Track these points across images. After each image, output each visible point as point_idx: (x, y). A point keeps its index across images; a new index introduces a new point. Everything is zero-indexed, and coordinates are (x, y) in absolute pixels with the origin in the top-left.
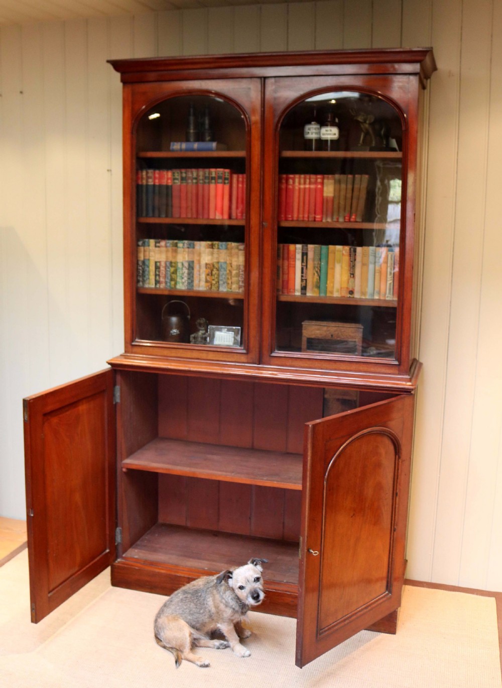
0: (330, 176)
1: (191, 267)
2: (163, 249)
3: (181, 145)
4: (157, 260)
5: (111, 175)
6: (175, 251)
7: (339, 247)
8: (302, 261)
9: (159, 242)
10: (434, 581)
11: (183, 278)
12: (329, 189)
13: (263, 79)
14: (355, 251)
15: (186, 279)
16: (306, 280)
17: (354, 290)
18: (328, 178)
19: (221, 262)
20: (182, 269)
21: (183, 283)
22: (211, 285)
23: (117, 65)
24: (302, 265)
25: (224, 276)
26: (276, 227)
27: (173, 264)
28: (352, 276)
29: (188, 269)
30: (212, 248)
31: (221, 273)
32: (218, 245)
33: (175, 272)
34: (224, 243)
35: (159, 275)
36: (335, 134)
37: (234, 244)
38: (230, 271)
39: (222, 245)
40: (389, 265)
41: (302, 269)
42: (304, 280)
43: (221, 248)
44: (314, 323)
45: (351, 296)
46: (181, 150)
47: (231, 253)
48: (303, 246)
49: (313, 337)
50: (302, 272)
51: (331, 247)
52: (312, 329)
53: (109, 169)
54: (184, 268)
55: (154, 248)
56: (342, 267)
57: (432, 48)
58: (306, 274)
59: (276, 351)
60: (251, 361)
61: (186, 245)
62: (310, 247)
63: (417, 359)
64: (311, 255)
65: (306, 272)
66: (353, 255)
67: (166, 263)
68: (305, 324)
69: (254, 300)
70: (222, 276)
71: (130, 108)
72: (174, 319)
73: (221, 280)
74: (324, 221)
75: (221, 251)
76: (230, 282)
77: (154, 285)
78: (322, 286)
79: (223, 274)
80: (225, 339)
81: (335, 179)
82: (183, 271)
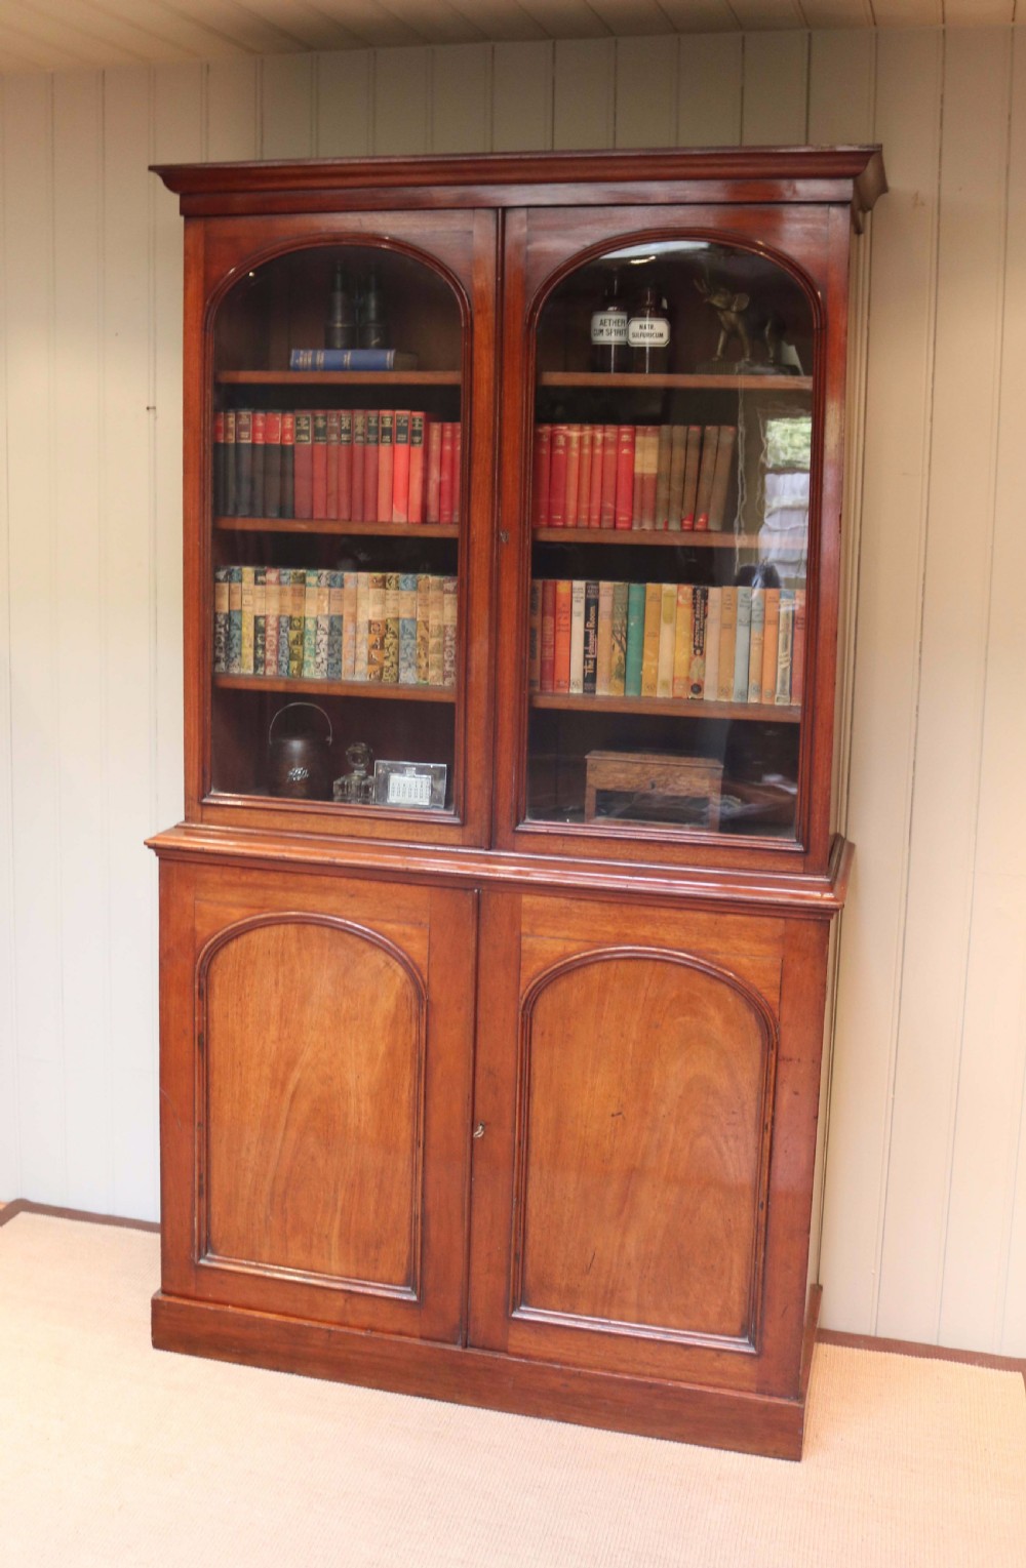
0: (650, 428)
1: (335, 628)
2: (274, 588)
3: (314, 357)
4: (258, 614)
5: (156, 418)
6: (302, 594)
7: (669, 588)
8: (587, 619)
9: (264, 574)
10: (883, 1334)
11: (317, 654)
12: (646, 455)
13: (500, 211)
14: (705, 596)
15: (324, 655)
16: (595, 660)
17: (703, 683)
18: (645, 433)
19: (404, 620)
20: (316, 634)
21: (318, 665)
22: (382, 669)
23: (173, 177)
24: (585, 627)
25: (409, 650)
26: (528, 542)
27: (296, 623)
28: (698, 652)
29: (330, 634)
30: (384, 587)
31: (403, 643)
32: (397, 582)
33: (299, 641)
34: (411, 576)
35: (263, 647)
36: (661, 335)
37: (433, 579)
38: (423, 638)
39: (405, 582)
40: (781, 628)
41: (587, 635)
42: (590, 660)
43: (402, 585)
44: (612, 756)
45: (696, 696)
46: (314, 367)
47: (425, 599)
48: (587, 585)
49: (610, 787)
50: (586, 643)
51: (651, 587)
52: (609, 770)
53: (151, 405)
54: (319, 632)
55: (252, 585)
56: (675, 632)
57: (881, 146)
58: (596, 647)
59: (528, 820)
60: (472, 842)
61: (323, 580)
62: (605, 585)
63: (843, 834)
64: (605, 603)
65: (596, 643)
66: (700, 605)
67: (279, 618)
68: (592, 758)
69: (479, 705)
70: (405, 649)
71: (201, 273)
72: (297, 745)
73: (403, 659)
74: (635, 528)
75: (404, 593)
76: (424, 664)
77: (252, 668)
78: (631, 675)
79: (408, 645)
80: (413, 792)
81: (660, 435)
82: (319, 639)
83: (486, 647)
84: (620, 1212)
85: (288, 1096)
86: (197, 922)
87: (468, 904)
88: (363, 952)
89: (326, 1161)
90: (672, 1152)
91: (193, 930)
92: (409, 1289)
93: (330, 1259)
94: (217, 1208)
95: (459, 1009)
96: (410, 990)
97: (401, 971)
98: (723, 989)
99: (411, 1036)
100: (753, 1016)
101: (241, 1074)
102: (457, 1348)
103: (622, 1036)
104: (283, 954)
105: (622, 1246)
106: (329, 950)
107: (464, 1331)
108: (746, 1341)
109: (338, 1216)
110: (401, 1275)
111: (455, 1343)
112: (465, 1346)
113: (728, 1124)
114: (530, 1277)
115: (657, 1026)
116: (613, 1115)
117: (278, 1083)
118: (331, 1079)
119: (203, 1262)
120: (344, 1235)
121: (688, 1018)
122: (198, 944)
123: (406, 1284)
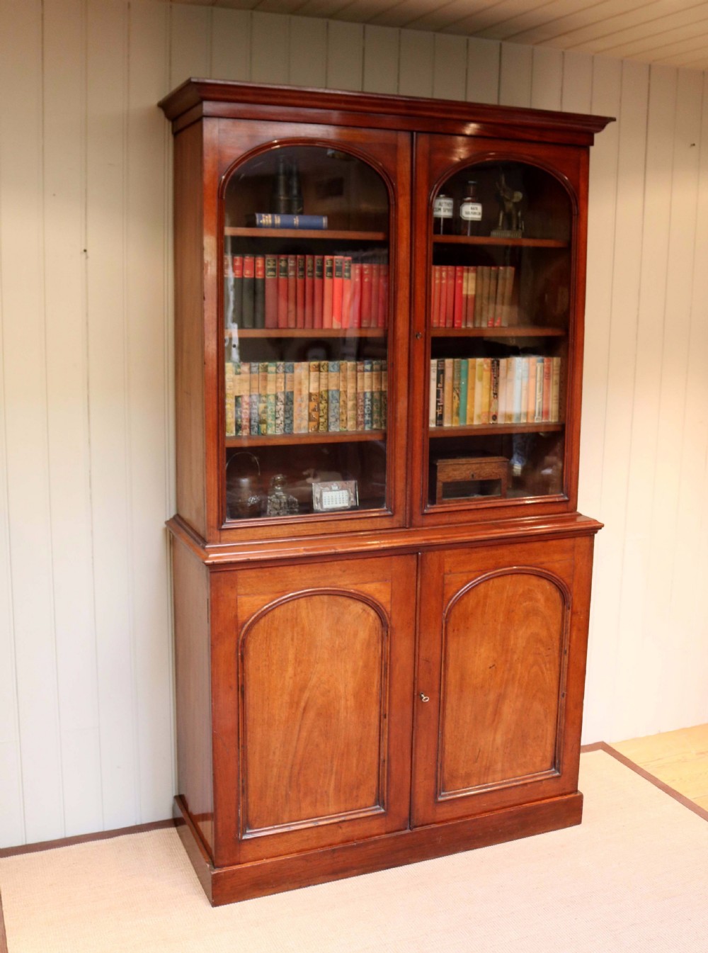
0: (472, 268)
1: (289, 400)
2: (246, 377)
3: (273, 219)
4: (238, 394)
6: (264, 379)
7: (479, 361)
8: (438, 382)
9: (239, 367)
11: (276, 418)
12: (469, 284)
13: (414, 134)
14: (498, 364)
15: (282, 418)
16: (442, 406)
17: (497, 414)
18: (468, 271)
19: (332, 391)
20: (276, 404)
21: (277, 426)
22: (319, 424)
24: (437, 387)
25: (336, 410)
27: (263, 399)
28: (494, 396)
29: (285, 404)
30: (320, 371)
31: (332, 406)
32: (327, 367)
33: (264, 410)
34: (336, 362)
35: (241, 417)
36: (478, 213)
37: (350, 364)
38: (344, 401)
39: (333, 366)
40: (538, 379)
41: (438, 392)
42: (440, 406)
43: (331, 369)
44: (451, 461)
45: (494, 422)
46: (273, 226)
47: (344, 377)
48: (438, 361)
49: (449, 480)
50: (438, 396)
51: (471, 360)
52: (449, 470)
54: (279, 403)
55: (233, 376)
56: (482, 385)
58: (443, 399)
60: (400, 525)
61: (280, 368)
62: (448, 362)
64: (449, 373)
65: (443, 396)
66: (495, 369)
67: (250, 397)
68: (440, 464)
69: (402, 440)
70: (334, 410)
72: (245, 482)
73: (332, 416)
74: (464, 327)
75: (333, 374)
76: (345, 418)
77: (234, 432)
78: (461, 413)
79: (336, 407)
80: (338, 500)
81: (476, 272)
82: (278, 408)
83: (406, 404)
84: (494, 721)
85: (301, 710)
86: (239, 611)
87: (412, 562)
88: (349, 606)
89: (326, 744)
90: (519, 680)
91: (236, 616)
92: (378, 806)
93: (328, 805)
94: (252, 798)
95: (409, 627)
96: (378, 622)
97: (372, 613)
98: (545, 583)
99: (378, 652)
100: (558, 594)
101: (269, 705)
102: (408, 831)
103: (495, 620)
104: (296, 619)
105: (494, 740)
106: (327, 610)
107: (410, 821)
108: (553, 770)
109: (333, 776)
110: (372, 799)
111: (406, 829)
112: (410, 829)
113: (547, 656)
114: (446, 776)
115: (513, 611)
116: (490, 668)
117: (294, 704)
118: (329, 691)
119: (245, 837)
120: (338, 789)
121: (527, 603)
122: (239, 625)
123: (375, 805)
